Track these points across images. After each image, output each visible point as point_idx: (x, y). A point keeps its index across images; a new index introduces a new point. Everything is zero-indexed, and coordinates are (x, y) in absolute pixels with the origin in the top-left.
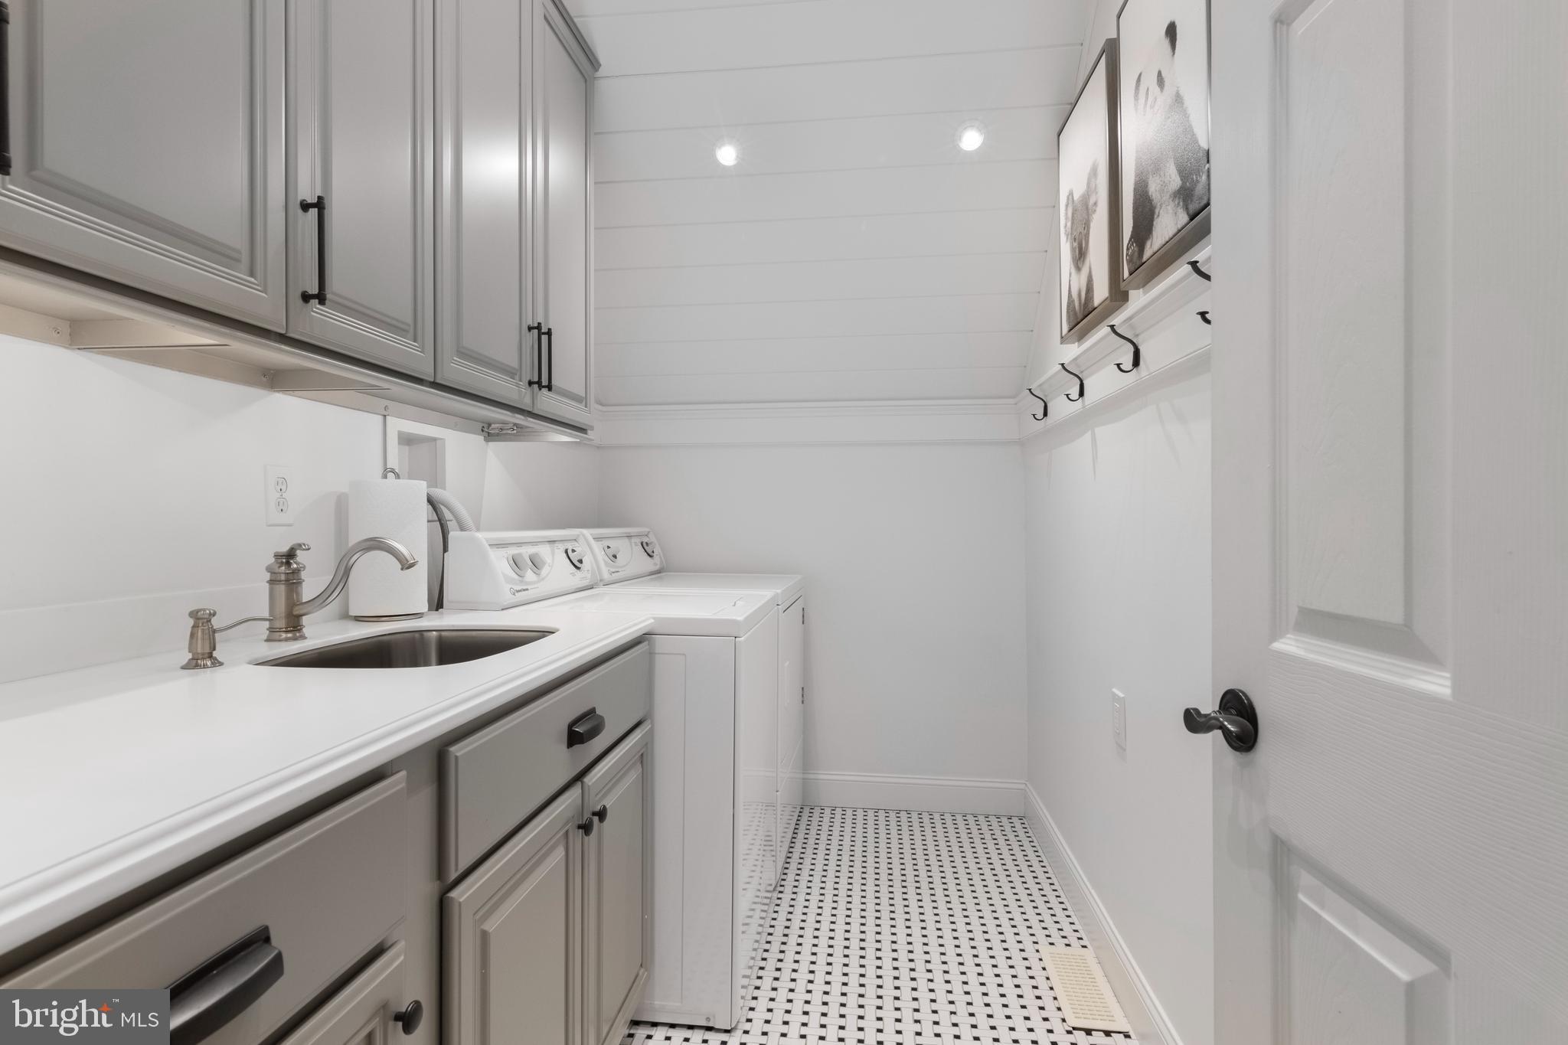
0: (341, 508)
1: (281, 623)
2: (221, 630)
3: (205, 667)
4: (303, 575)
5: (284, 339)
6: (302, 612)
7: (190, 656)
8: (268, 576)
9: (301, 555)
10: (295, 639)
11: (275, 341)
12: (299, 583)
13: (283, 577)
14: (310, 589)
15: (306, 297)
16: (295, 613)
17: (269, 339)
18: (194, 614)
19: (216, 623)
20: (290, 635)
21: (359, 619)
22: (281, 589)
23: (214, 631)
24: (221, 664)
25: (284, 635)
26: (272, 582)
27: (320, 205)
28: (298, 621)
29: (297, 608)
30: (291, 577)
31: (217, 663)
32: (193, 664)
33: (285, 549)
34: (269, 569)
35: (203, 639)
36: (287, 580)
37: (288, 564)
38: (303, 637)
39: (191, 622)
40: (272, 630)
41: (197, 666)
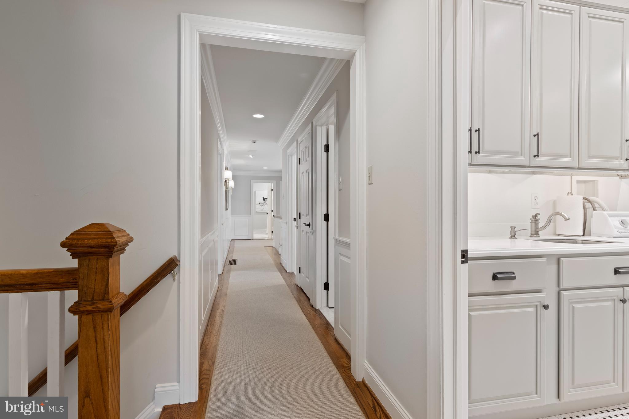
0: (555, 203)
1: (534, 233)
2: (517, 231)
3: (513, 238)
4: (539, 221)
5: (530, 167)
6: (538, 230)
7: (510, 236)
8: (530, 221)
9: (539, 216)
10: (537, 237)
11: (528, 168)
12: (538, 223)
13: (534, 221)
14: (541, 225)
15: (535, 156)
16: (537, 230)
17: (526, 167)
18: (511, 227)
19: (516, 229)
20: (536, 236)
21: (559, 235)
22: (534, 224)
23: (515, 231)
24: (517, 238)
25: (534, 236)
26: (531, 222)
27: (538, 135)
28: (538, 232)
29: (537, 229)
30: (536, 221)
31: (516, 238)
32: (511, 238)
33: (534, 214)
34: (530, 219)
35: (513, 233)
36: (535, 222)
37: (535, 218)
38: (539, 237)
39: (511, 229)
40: (531, 234)
41: (512, 238)
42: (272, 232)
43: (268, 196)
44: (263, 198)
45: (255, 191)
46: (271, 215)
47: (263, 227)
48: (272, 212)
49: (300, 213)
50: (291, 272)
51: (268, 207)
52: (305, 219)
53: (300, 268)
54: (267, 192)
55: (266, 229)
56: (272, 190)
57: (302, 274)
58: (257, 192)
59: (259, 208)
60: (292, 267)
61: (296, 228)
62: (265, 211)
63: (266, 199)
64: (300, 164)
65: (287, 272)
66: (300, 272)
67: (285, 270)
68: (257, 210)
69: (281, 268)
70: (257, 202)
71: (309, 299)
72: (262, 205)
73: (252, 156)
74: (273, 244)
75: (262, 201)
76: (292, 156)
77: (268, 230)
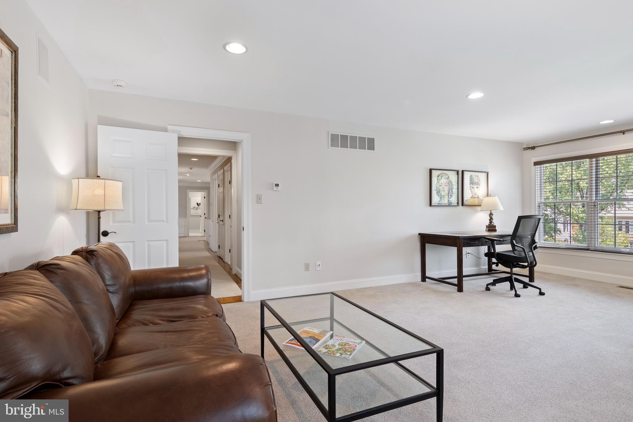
42: (205, 230)
43: (201, 202)
44: (197, 203)
45: (190, 198)
46: (203, 217)
47: (197, 228)
48: (205, 215)
49: (219, 215)
50: (215, 251)
51: (201, 211)
52: (221, 218)
53: (219, 246)
54: (200, 198)
55: (199, 229)
56: (205, 197)
57: (220, 249)
58: (191, 198)
59: (193, 212)
60: (215, 248)
61: (217, 223)
62: (199, 215)
63: (200, 204)
64: (219, 187)
65: (213, 251)
66: (219, 248)
67: (212, 251)
68: (192, 214)
69: (210, 250)
70: (192, 207)
71: (222, 259)
72: (196, 209)
73: (189, 175)
74: (205, 239)
75: (196, 206)
76: (216, 180)
77: (201, 230)
